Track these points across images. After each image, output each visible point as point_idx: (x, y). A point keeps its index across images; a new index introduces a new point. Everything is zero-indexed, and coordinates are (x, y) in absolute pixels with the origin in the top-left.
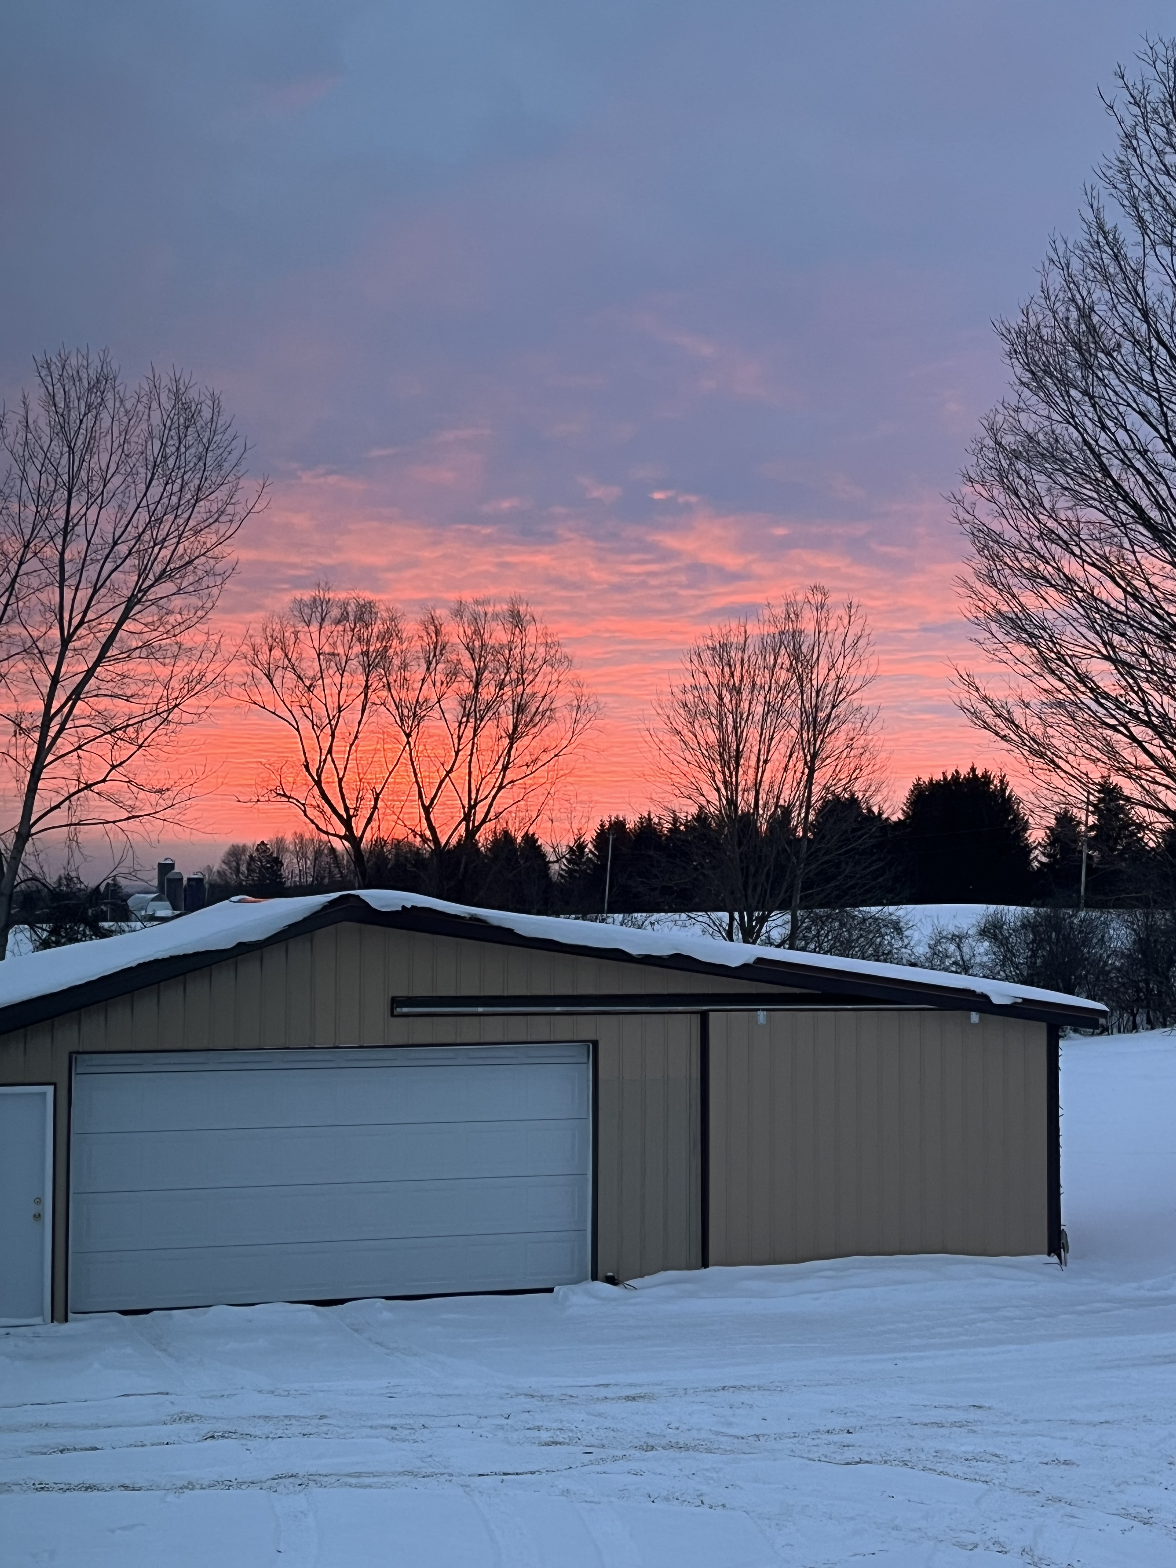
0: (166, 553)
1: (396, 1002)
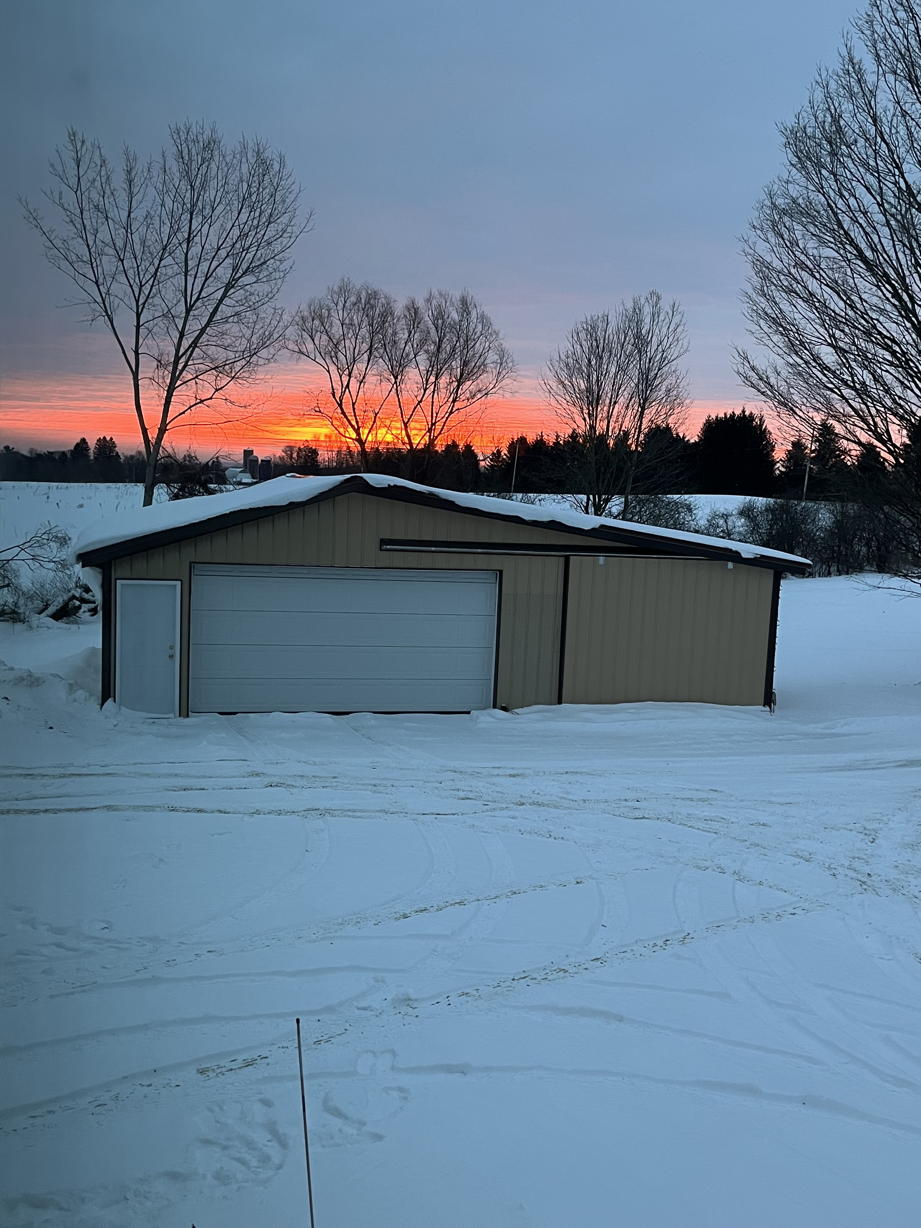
0: (250, 256)
1: (383, 542)
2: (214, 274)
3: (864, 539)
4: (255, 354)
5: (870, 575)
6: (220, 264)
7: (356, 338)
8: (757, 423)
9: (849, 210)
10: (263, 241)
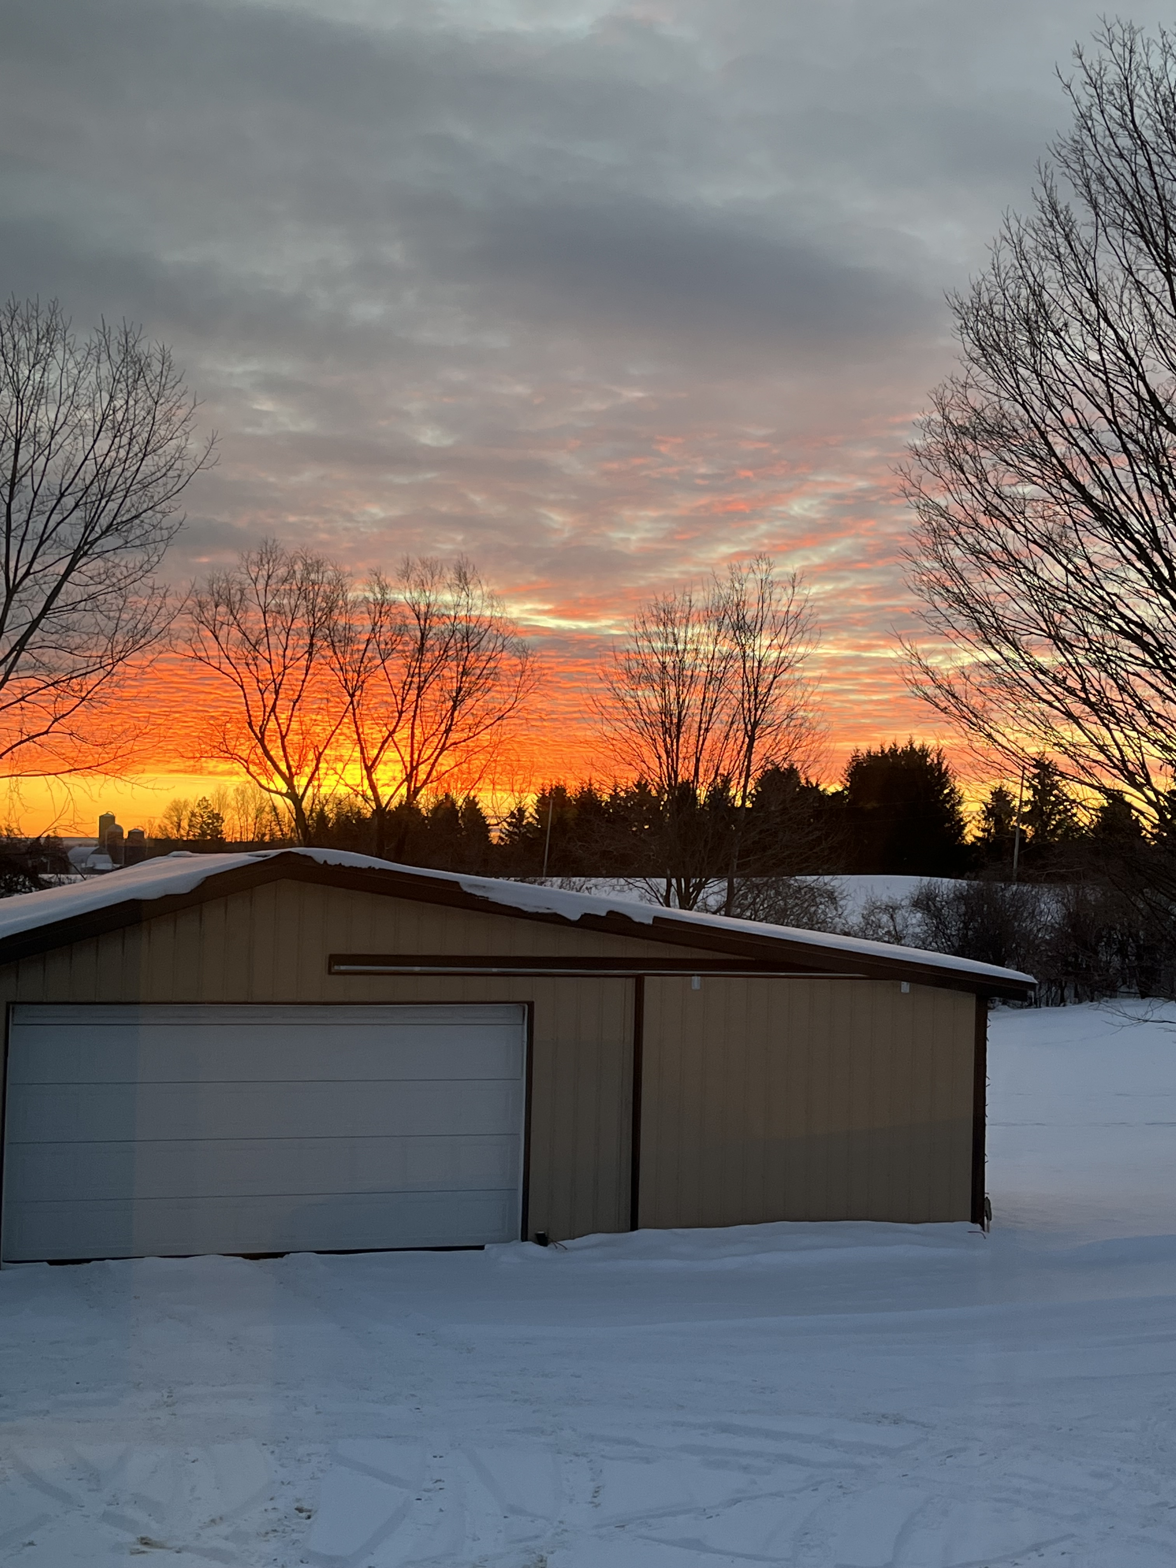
0: (113, 506)
1: (335, 959)
2: (54, 535)
3: (1114, 942)
4: (120, 659)
5: (1130, 1001)
6: (64, 519)
7: (288, 634)
8: (933, 760)
9: (1062, 427)
10: (135, 482)
